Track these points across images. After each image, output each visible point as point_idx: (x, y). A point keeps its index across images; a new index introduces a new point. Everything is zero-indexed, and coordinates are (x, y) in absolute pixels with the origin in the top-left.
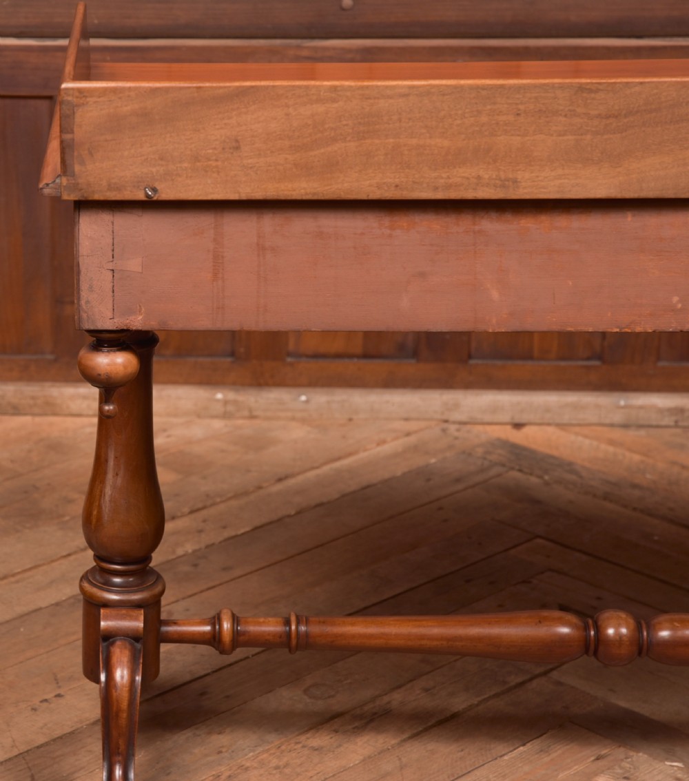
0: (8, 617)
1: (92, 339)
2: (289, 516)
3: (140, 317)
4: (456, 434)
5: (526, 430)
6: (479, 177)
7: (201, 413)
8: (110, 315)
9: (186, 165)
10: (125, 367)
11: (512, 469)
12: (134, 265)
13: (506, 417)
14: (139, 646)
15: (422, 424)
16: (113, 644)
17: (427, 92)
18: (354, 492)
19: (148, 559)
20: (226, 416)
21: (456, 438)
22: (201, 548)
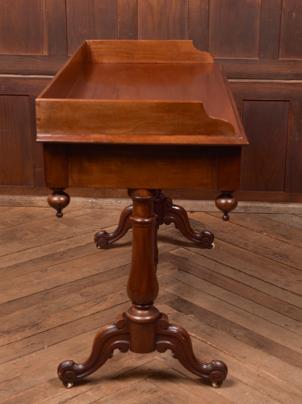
5: (194, 213)
7: (84, 207)
13: (188, 209)
20: (92, 208)
22: (66, 250)
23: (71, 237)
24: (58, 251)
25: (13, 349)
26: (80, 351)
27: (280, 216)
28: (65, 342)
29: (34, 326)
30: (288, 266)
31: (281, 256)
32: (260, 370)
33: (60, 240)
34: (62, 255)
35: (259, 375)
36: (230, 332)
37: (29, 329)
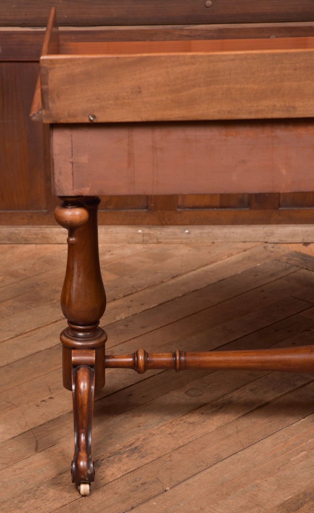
0: (23, 356)
1: (61, 202)
2: (178, 297)
3: (88, 189)
4: (272, 249)
5: (311, 246)
6: (274, 106)
7: (130, 241)
8: (71, 187)
9: (111, 102)
10: (80, 216)
11: (303, 268)
12: (84, 159)
13: (300, 240)
14: (93, 370)
15: (253, 244)
16: (79, 369)
17: (245, 58)
18: (215, 283)
19: (97, 322)
20: (144, 242)
21: (272, 252)
22: (129, 316)
23: (129, 293)
24: (118, 318)
25: (116, 493)
28: (196, 478)
29: (132, 451)
33: (114, 300)
34: (127, 326)
37: (127, 456)
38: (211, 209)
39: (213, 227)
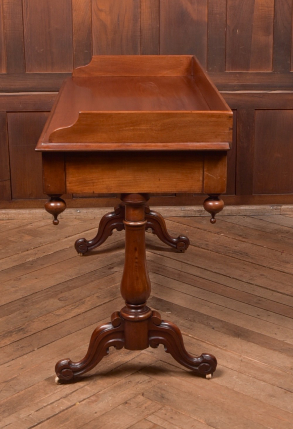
22: (35, 259)
23: (37, 246)
24: (28, 260)
25: (5, 353)
26: (69, 351)
27: (233, 218)
28: (53, 343)
29: (19, 331)
30: (249, 262)
31: (242, 254)
32: (242, 356)
33: (28, 250)
34: (32, 264)
35: (241, 360)
36: (208, 325)
37: (16, 333)
38: (93, 198)
39: (94, 209)
